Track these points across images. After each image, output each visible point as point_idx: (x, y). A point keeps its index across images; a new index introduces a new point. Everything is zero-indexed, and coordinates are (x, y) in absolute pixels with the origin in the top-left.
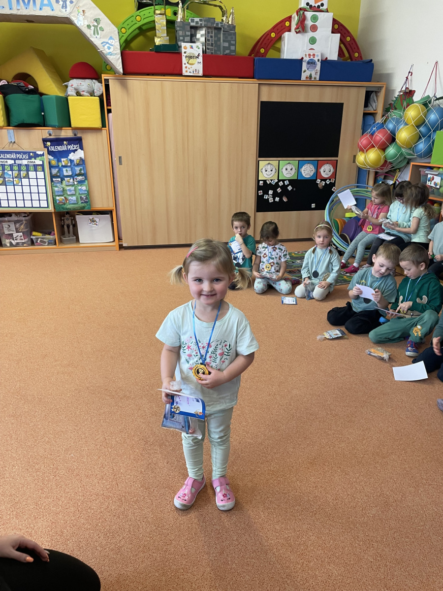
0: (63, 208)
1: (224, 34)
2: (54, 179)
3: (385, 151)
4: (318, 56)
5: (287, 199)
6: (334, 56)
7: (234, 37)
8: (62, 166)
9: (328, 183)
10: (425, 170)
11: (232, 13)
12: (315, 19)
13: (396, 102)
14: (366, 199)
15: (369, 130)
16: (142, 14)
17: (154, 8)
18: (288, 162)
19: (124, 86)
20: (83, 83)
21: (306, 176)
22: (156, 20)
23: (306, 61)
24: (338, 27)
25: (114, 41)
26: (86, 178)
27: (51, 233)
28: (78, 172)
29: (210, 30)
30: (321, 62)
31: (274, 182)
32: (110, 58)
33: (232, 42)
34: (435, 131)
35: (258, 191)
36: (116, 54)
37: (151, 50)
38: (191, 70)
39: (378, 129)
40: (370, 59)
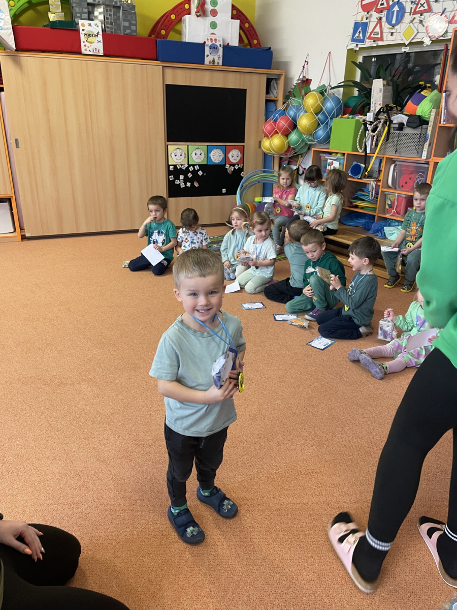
1: (123, 13)
3: (289, 137)
4: (219, 41)
5: (199, 184)
6: (235, 42)
7: (134, 16)
9: (237, 168)
10: (325, 155)
12: (214, 3)
13: (295, 90)
14: (272, 184)
15: (272, 117)
18: (197, 147)
19: (17, 62)
21: (215, 162)
23: (208, 45)
24: (237, 14)
25: (4, 15)
29: (108, 9)
30: (223, 47)
31: (184, 167)
32: (1, 33)
33: (133, 22)
34: (331, 119)
35: (169, 176)
36: (7, 29)
37: (45, 26)
38: (91, 49)
39: (280, 115)
40: (269, 47)
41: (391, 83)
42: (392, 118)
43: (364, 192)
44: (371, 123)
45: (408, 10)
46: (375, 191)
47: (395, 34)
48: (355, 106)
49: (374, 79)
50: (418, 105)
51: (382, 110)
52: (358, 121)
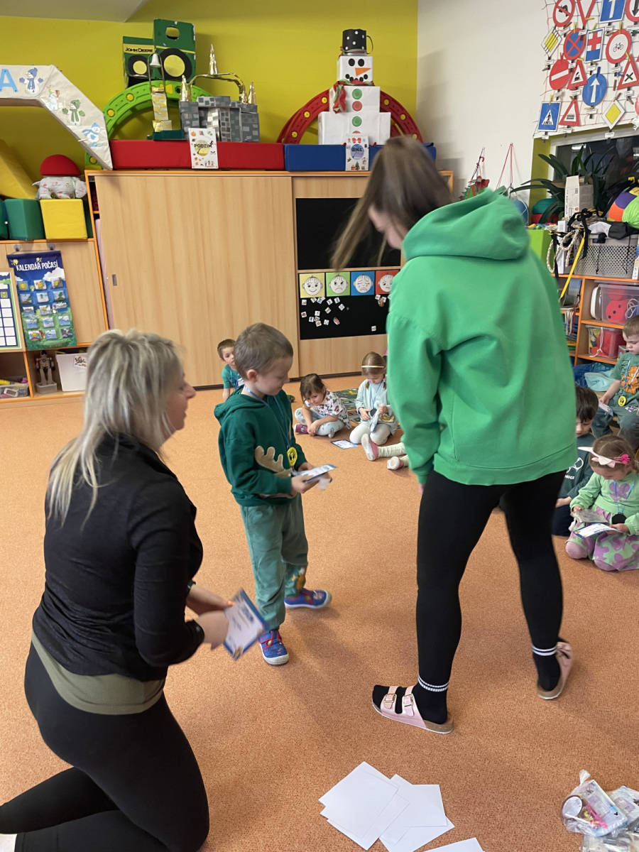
0: (38, 346)
1: (242, 116)
2: (24, 308)
4: (364, 140)
5: (340, 321)
7: (256, 119)
8: (35, 290)
11: (252, 90)
12: (357, 94)
13: (467, 193)
16: (134, 91)
17: (150, 84)
18: (337, 274)
19: (115, 184)
20: (59, 182)
21: (361, 292)
22: (154, 100)
23: (350, 147)
24: (388, 104)
25: (99, 129)
26: (69, 305)
27: (22, 380)
28: (57, 297)
29: (224, 112)
30: (369, 148)
31: (320, 300)
32: (96, 150)
33: (254, 126)
35: (301, 311)
36: (103, 145)
37: (149, 138)
38: (203, 162)
40: (431, 142)
41: (591, 180)
42: (590, 228)
44: (562, 235)
45: (611, 84)
46: (573, 324)
47: (595, 116)
48: (546, 213)
49: (568, 176)
50: (624, 208)
51: (576, 217)
52: (546, 232)
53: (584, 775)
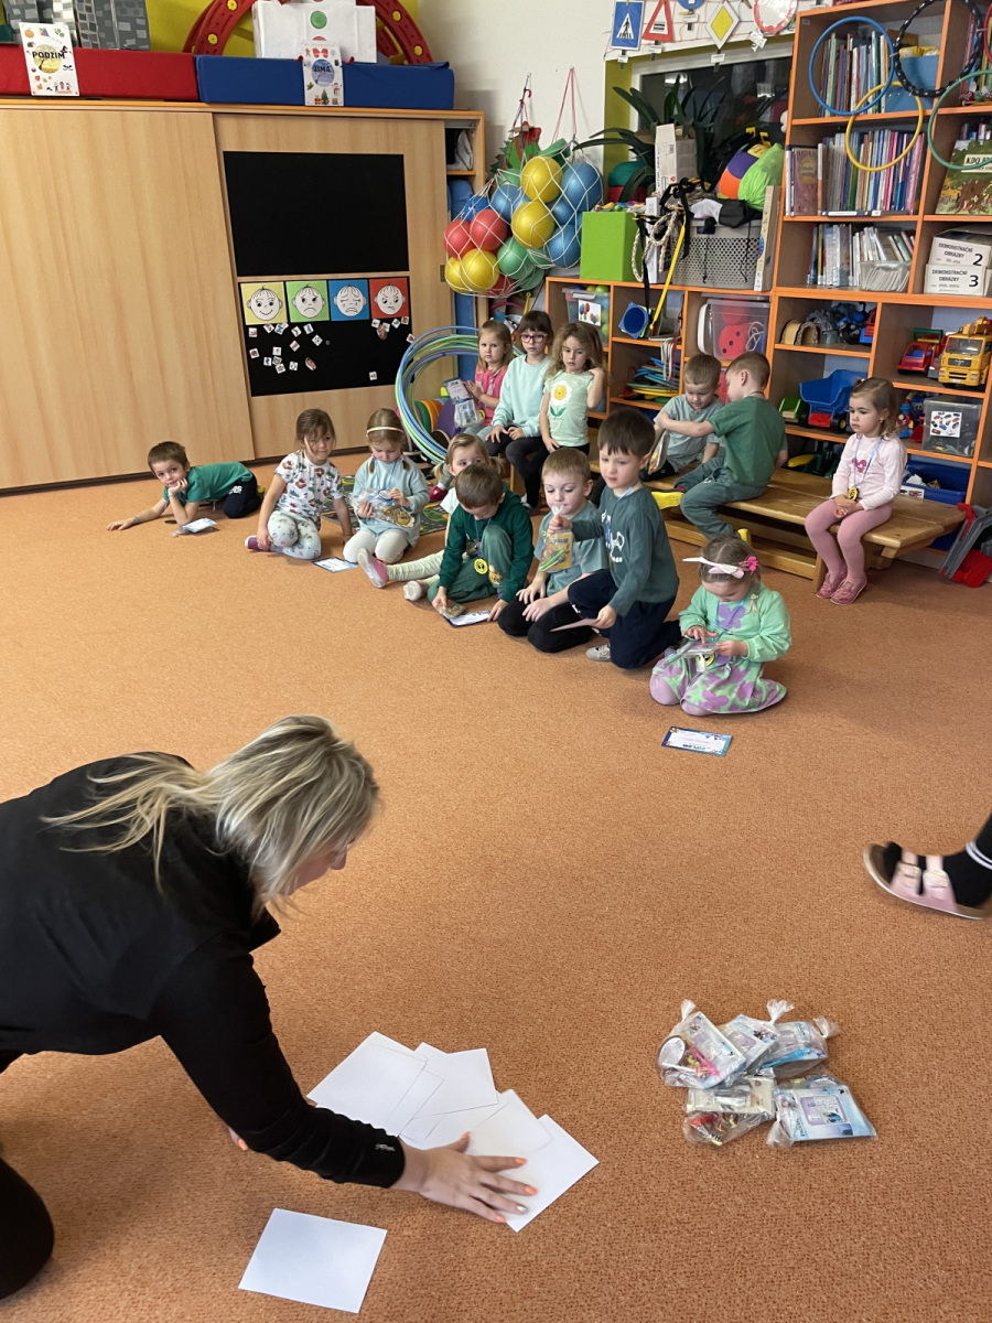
1: (117, 4)
3: (499, 255)
4: (333, 53)
5: (316, 364)
6: (368, 53)
7: (141, 9)
9: (396, 326)
10: (572, 291)
13: (508, 152)
15: (462, 213)
18: (304, 284)
21: (347, 314)
23: (309, 63)
30: (342, 67)
31: (280, 328)
33: (139, 22)
34: (579, 212)
35: (249, 348)
38: (50, 84)
39: (478, 208)
40: (445, 61)
41: (692, 132)
42: (693, 208)
43: (654, 365)
44: (653, 220)
46: (673, 363)
47: (696, 26)
48: (629, 184)
49: (659, 124)
50: (741, 178)
51: (671, 192)
52: (631, 214)
53: (688, 1006)
